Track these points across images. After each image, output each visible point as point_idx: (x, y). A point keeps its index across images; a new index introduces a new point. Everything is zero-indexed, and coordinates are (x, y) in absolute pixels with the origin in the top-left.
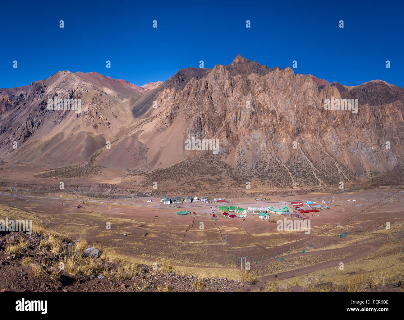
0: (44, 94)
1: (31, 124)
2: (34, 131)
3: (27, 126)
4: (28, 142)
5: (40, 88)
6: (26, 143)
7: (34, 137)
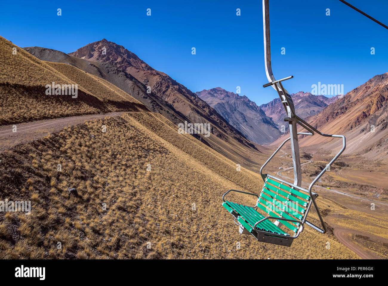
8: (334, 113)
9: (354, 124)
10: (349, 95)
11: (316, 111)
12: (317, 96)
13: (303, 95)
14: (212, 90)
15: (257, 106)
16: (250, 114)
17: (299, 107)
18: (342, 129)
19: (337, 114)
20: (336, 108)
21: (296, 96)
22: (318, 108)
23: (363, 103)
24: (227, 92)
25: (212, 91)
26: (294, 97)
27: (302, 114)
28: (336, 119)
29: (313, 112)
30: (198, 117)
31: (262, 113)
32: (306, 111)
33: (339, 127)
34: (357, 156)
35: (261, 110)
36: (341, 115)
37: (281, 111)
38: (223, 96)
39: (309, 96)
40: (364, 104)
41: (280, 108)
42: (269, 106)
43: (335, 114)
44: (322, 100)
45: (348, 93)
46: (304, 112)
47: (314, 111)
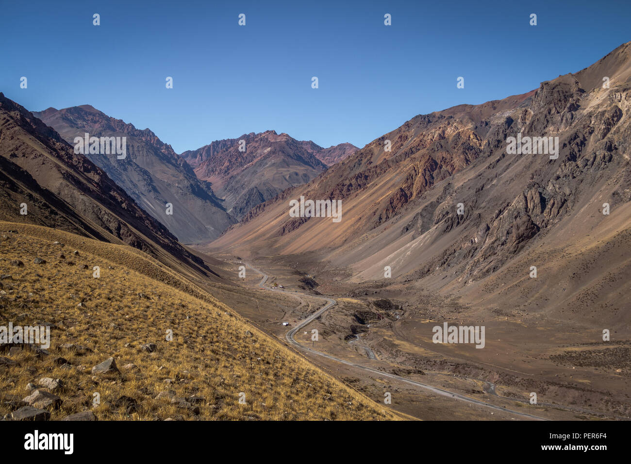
0: (577, 114)
1: (537, 200)
2: (546, 221)
3: (526, 207)
4: (528, 254)
5: (566, 96)
6: (522, 256)
7: (547, 239)
8: (343, 185)
9: (385, 212)
10: (370, 151)
11: (301, 173)
12: (302, 143)
13: (275, 139)
14: (69, 110)
15: (178, 155)
16: (162, 173)
17: (266, 164)
18: (363, 221)
19: (350, 188)
20: (345, 174)
21: (261, 140)
22: (303, 168)
23: (400, 169)
24: (108, 119)
25: (72, 114)
26: (257, 142)
27: (274, 179)
28: (350, 198)
29: (295, 176)
30: (81, 197)
31: (189, 171)
32: (282, 173)
33: (357, 217)
34: (407, 285)
35: (186, 165)
36: (359, 191)
37: (228, 169)
38: (97, 126)
39: (287, 142)
40: (400, 172)
41: (227, 164)
42: (201, 155)
43: (345, 188)
44: (310, 151)
45: (367, 146)
46: (278, 175)
47: (297, 174)
